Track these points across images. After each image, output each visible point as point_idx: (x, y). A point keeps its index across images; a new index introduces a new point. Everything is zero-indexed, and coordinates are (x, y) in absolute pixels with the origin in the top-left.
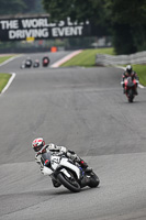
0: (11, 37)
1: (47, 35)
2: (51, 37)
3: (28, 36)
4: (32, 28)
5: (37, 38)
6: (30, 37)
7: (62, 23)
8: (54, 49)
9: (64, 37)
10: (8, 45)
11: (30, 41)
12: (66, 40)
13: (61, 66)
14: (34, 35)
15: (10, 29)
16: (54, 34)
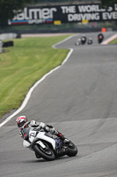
0: (70, 19)
1: (98, 18)
2: (101, 20)
3: (83, 18)
4: (86, 12)
5: (90, 21)
6: (85, 20)
7: (111, 9)
8: (104, 29)
9: (112, 20)
10: (67, 26)
11: (85, 23)
12: (113, 22)
13: (110, 44)
14: (88, 19)
15: (69, 13)
16: (104, 18)
